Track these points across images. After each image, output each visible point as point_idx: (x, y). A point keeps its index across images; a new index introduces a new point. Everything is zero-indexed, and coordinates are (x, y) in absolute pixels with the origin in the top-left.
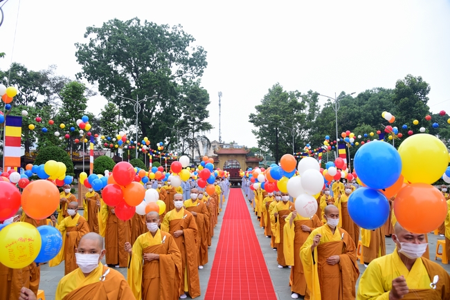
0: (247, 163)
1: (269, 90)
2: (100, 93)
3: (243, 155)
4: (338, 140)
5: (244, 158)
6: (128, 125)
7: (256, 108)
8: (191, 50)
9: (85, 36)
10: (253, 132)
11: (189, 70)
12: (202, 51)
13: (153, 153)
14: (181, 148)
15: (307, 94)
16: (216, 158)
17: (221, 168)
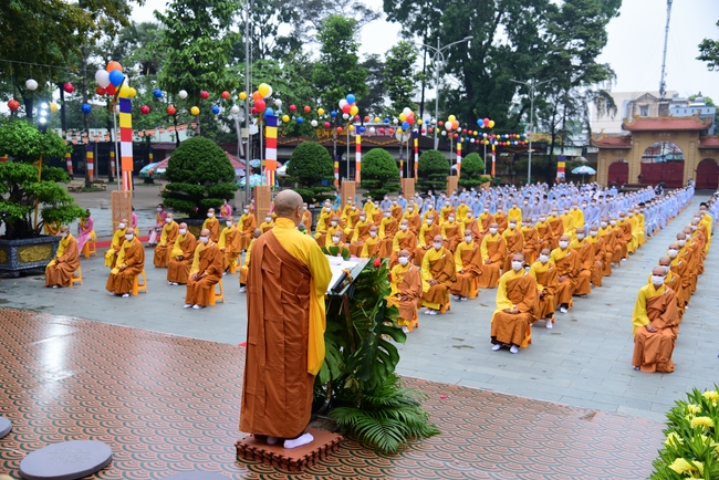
0: (701, 150)
2: (385, 16)
3: (691, 132)
6: (441, 74)
13: (471, 136)
14: (551, 118)
16: (627, 139)
17: (635, 162)
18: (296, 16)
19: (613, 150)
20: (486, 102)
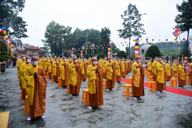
1: (50, 23)
4: (87, 47)
5: (38, 51)
10: (42, 40)
15: (67, 27)
16: (25, 51)
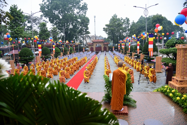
0: (104, 45)
2: (50, 22)
3: (102, 42)
5: (103, 43)
6: (60, 33)
7: (106, 25)
8: (82, 4)
9: (43, 2)
11: (81, 11)
12: (85, 4)
13: (70, 44)
15: (125, 19)
16: (93, 43)
17: (94, 47)
18: (31, 22)
19: (91, 45)
20: (70, 38)
